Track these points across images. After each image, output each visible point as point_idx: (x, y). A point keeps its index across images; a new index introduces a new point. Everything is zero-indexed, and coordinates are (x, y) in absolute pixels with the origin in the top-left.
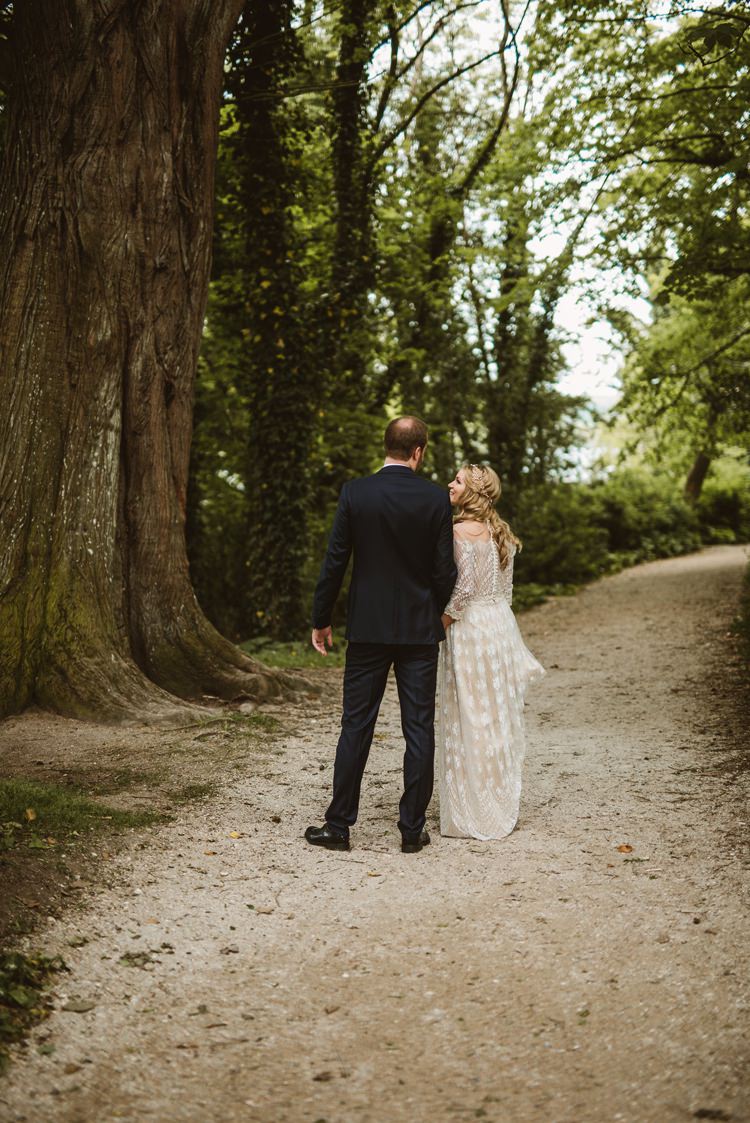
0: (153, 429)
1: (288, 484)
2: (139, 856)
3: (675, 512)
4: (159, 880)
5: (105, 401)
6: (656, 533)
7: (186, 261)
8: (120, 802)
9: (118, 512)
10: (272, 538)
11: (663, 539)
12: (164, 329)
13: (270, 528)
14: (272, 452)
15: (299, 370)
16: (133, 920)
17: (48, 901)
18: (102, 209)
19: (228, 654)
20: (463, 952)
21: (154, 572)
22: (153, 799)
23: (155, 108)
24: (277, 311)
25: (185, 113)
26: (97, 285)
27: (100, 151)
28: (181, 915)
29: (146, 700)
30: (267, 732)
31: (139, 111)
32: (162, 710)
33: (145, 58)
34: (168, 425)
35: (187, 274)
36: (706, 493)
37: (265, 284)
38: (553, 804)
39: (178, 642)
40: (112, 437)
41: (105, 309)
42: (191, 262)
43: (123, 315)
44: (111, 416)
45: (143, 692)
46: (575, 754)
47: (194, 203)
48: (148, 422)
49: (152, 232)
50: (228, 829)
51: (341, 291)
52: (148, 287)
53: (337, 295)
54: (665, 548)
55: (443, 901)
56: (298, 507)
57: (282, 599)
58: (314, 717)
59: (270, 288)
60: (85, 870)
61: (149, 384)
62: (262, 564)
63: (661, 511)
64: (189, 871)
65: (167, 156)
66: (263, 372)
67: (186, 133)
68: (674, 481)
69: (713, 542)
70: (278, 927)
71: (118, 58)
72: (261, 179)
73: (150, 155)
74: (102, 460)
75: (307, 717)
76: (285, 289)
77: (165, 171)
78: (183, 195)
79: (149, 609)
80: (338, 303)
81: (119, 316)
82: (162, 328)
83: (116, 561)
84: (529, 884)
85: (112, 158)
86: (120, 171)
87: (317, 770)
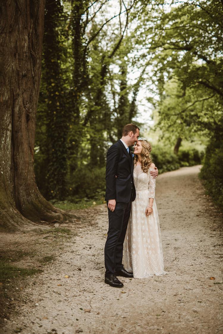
0: (22, 130)
1: (61, 149)
2: (34, 288)
3: (172, 157)
4: (44, 299)
5: (6, 121)
6: (167, 164)
7: (33, 73)
8: (22, 264)
9: (11, 159)
10: (56, 167)
11: (169, 165)
12: (26, 96)
13: (55, 164)
14: (56, 139)
15: (64, 113)
16: (38, 318)
17: (3, 311)
18: (4, 55)
19: (49, 207)
20: (171, 328)
21: (24, 179)
22: (33, 263)
23: (22, 21)
24: (57, 93)
25: (32, 22)
26: (3, 81)
27: (3, 35)
28: (56, 315)
29: (23, 224)
30: (68, 235)
31: (16, 22)
32: (29, 228)
33: (19, 4)
34: (28, 129)
35: (33, 78)
36: (180, 151)
37: (53, 85)
38: (177, 260)
39: (32, 203)
40: (9, 133)
41: (6, 89)
42: (35, 73)
43: (12, 91)
44: (8, 126)
45: (22, 221)
46: (176, 240)
47: (35, 53)
48: (21, 128)
49: (21, 63)
50: (63, 274)
51: (78, 87)
52: (20, 82)
53: (76, 88)
54: (170, 168)
55: (153, 304)
56: (64, 157)
57: (59, 187)
58: (80, 228)
59: (54, 86)
60: (14, 296)
61: (21, 115)
62: (53, 175)
63: (168, 157)
64: (54, 293)
65: (26, 37)
66: (52, 113)
67: (33, 30)
68: (170, 148)
69: (182, 166)
70: (95, 318)
71: (9, 3)
72: (51, 50)
73: (21, 37)
74: (6, 141)
75: (78, 228)
76: (59, 87)
77: (25, 42)
78: (32, 50)
79: (22, 192)
80: (76, 91)
81: (11, 92)
82: (25, 96)
83: (10, 176)
84: (183, 295)
85: (8, 37)
86: (10, 42)
87: (88, 249)
